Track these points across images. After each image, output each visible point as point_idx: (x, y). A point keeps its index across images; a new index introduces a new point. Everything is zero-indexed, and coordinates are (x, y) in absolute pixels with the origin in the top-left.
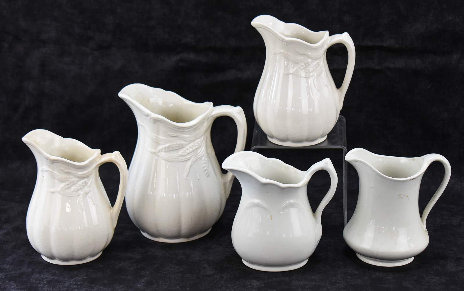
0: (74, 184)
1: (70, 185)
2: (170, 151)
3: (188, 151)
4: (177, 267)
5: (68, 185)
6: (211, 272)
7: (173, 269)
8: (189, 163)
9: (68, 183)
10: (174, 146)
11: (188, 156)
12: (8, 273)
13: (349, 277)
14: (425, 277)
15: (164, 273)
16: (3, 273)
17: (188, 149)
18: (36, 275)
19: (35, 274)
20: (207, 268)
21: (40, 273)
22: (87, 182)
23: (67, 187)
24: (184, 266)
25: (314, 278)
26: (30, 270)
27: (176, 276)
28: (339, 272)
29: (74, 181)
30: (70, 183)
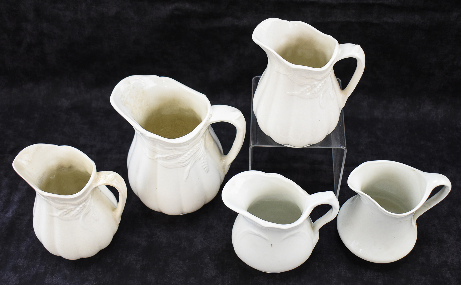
0: (72, 210)
1: (68, 212)
2: (168, 160)
3: (187, 159)
5: (66, 211)
6: (213, 274)
8: (188, 167)
9: (65, 210)
10: (172, 156)
11: (187, 162)
16: (18, 275)
17: (186, 157)
19: (47, 276)
20: (209, 265)
22: (85, 205)
23: (65, 213)
29: (72, 209)
30: (68, 210)
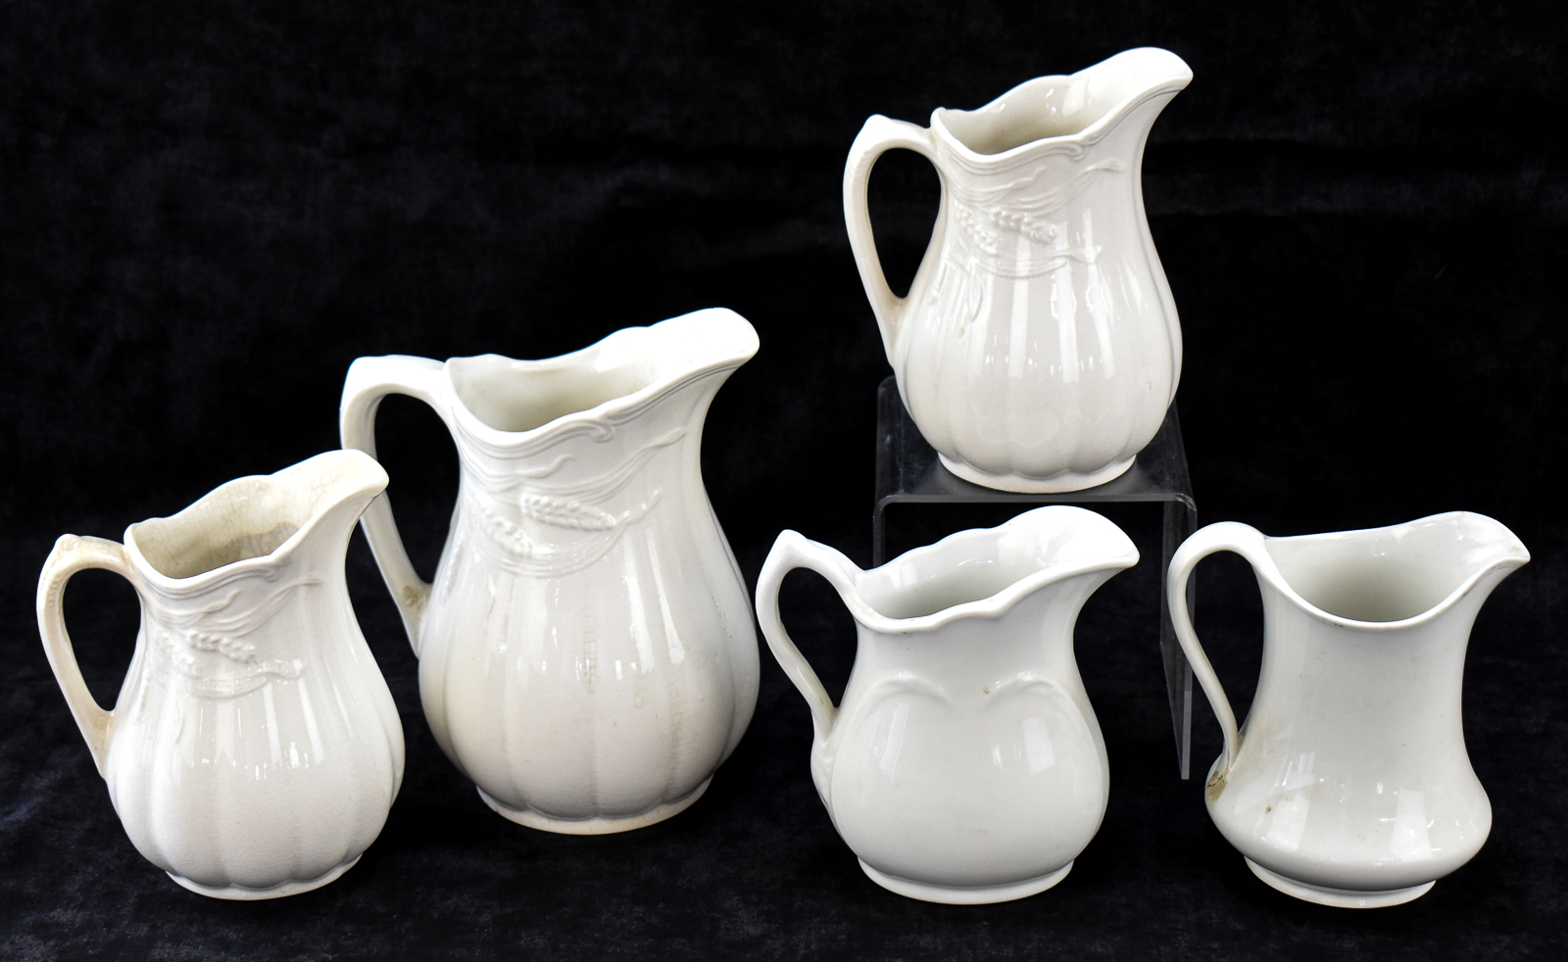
4: (639, 910)
6: (753, 931)
7: (625, 921)
12: (68, 944)
13: (1216, 946)
14: (1462, 938)
15: (596, 935)
16: (52, 943)
18: (162, 947)
19: (159, 943)
20: (740, 913)
21: (176, 940)
24: (661, 905)
25: (1100, 950)
26: (144, 930)
27: (636, 945)
28: (1180, 927)
